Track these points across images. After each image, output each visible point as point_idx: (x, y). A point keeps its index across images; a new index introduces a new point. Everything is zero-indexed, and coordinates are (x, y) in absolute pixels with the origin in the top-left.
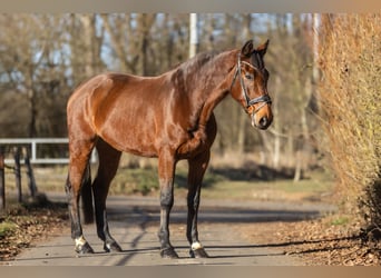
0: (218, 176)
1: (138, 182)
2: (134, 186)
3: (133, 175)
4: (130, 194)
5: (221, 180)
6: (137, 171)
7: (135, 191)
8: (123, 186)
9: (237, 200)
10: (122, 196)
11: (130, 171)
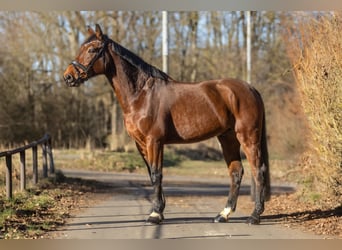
0: (182, 157)
1: (126, 162)
2: (123, 165)
3: (122, 157)
4: (120, 171)
5: (184, 160)
6: (124, 154)
7: (124, 169)
8: (115, 165)
9: (203, 176)
10: (114, 173)
11: (119, 154)
